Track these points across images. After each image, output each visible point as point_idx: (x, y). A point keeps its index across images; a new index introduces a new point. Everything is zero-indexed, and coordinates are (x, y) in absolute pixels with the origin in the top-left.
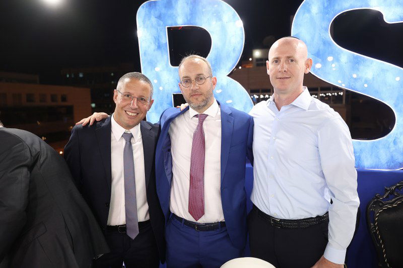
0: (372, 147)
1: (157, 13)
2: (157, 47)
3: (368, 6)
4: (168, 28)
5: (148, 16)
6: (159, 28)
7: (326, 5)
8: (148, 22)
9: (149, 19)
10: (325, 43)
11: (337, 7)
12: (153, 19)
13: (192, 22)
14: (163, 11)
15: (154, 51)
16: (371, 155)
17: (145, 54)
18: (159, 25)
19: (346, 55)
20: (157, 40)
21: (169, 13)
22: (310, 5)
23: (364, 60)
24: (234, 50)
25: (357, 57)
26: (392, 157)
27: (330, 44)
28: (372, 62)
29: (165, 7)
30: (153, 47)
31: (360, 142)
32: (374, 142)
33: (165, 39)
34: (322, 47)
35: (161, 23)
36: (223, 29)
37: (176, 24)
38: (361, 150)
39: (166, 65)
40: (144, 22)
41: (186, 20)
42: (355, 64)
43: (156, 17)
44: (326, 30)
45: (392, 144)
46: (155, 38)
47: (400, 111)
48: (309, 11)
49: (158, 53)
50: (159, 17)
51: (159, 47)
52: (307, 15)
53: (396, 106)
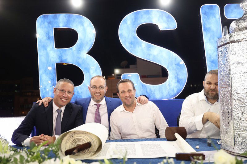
0: (159, 88)
1: (48, 21)
2: (47, 38)
3: (152, 22)
4: (54, 29)
5: (43, 22)
6: (49, 28)
7: (134, 21)
8: (43, 25)
9: (44, 24)
10: (134, 38)
11: (139, 22)
12: (46, 24)
13: (68, 26)
14: (52, 20)
15: (46, 40)
16: (159, 92)
17: (40, 42)
18: (49, 27)
19: (144, 43)
20: (48, 35)
21: (55, 21)
22: (127, 20)
23: (153, 46)
24: (90, 40)
25: (149, 45)
26: (169, 93)
27: (136, 38)
28: (156, 47)
29: (53, 18)
30: (45, 38)
31: (153, 86)
32: (160, 86)
33: (52, 34)
34: (133, 40)
35: (51, 26)
36: (84, 30)
37: (59, 26)
38: (154, 90)
39: (52, 48)
40: (40, 25)
41: (64, 25)
42: (149, 48)
43: (48, 23)
44: (135, 32)
45: (168, 87)
46: (47, 34)
47: (170, 70)
48: (126, 23)
49: (48, 42)
50: (50, 23)
51: (49, 38)
52: (125, 25)
53: (168, 67)
